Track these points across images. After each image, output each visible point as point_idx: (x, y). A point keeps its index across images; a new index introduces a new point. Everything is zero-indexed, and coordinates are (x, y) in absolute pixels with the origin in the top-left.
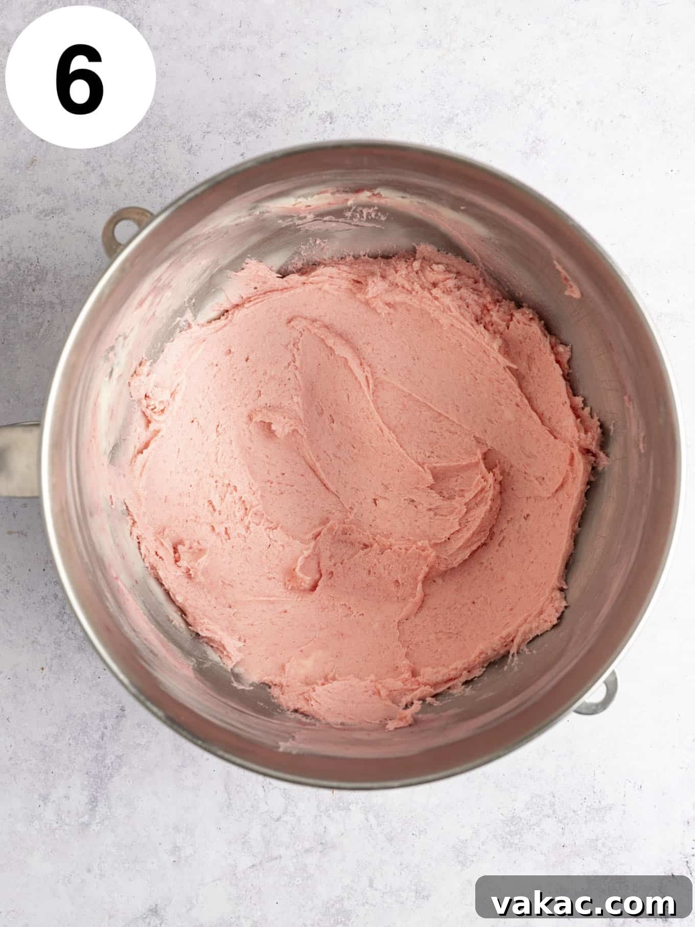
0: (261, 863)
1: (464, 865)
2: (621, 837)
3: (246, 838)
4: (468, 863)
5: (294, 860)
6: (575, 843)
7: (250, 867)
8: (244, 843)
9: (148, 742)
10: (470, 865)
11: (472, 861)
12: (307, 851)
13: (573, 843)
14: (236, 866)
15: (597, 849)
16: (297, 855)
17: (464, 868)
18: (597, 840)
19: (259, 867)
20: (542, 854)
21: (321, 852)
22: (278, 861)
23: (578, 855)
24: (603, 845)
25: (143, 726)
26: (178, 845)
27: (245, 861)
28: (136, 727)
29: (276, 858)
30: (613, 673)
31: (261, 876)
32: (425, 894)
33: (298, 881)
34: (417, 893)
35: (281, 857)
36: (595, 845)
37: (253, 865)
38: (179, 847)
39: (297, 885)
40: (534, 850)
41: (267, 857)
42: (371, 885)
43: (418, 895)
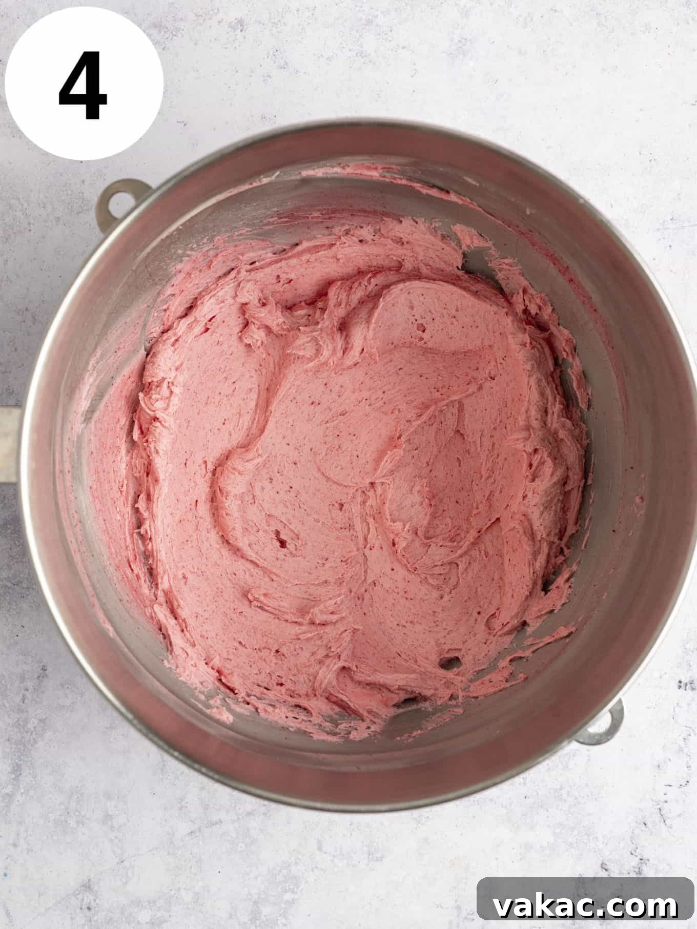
0: (200, 829)
1: (419, 823)
2: (587, 785)
3: (183, 803)
4: (424, 820)
5: (236, 824)
6: (538, 794)
7: (189, 834)
8: (181, 809)
9: (73, 703)
10: (426, 821)
11: (428, 817)
12: (249, 814)
13: (536, 793)
14: (173, 834)
15: (561, 799)
16: (238, 819)
17: (420, 825)
18: (561, 789)
19: (198, 834)
20: (502, 807)
21: (264, 814)
22: (218, 826)
23: (542, 807)
24: (568, 793)
25: (67, 686)
26: (110, 813)
27: (183, 828)
28: (60, 688)
29: (216, 823)
30: (620, 701)
31: (201, 843)
32: (379, 855)
33: (241, 847)
34: (369, 855)
35: (221, 822)
36: (559, 794)
37: (192, 832)
38: (111, 816)
39: (240, 852)
40: (493, 802)
41: (206, 822)
42: (320, 849)
43: (371, 856)
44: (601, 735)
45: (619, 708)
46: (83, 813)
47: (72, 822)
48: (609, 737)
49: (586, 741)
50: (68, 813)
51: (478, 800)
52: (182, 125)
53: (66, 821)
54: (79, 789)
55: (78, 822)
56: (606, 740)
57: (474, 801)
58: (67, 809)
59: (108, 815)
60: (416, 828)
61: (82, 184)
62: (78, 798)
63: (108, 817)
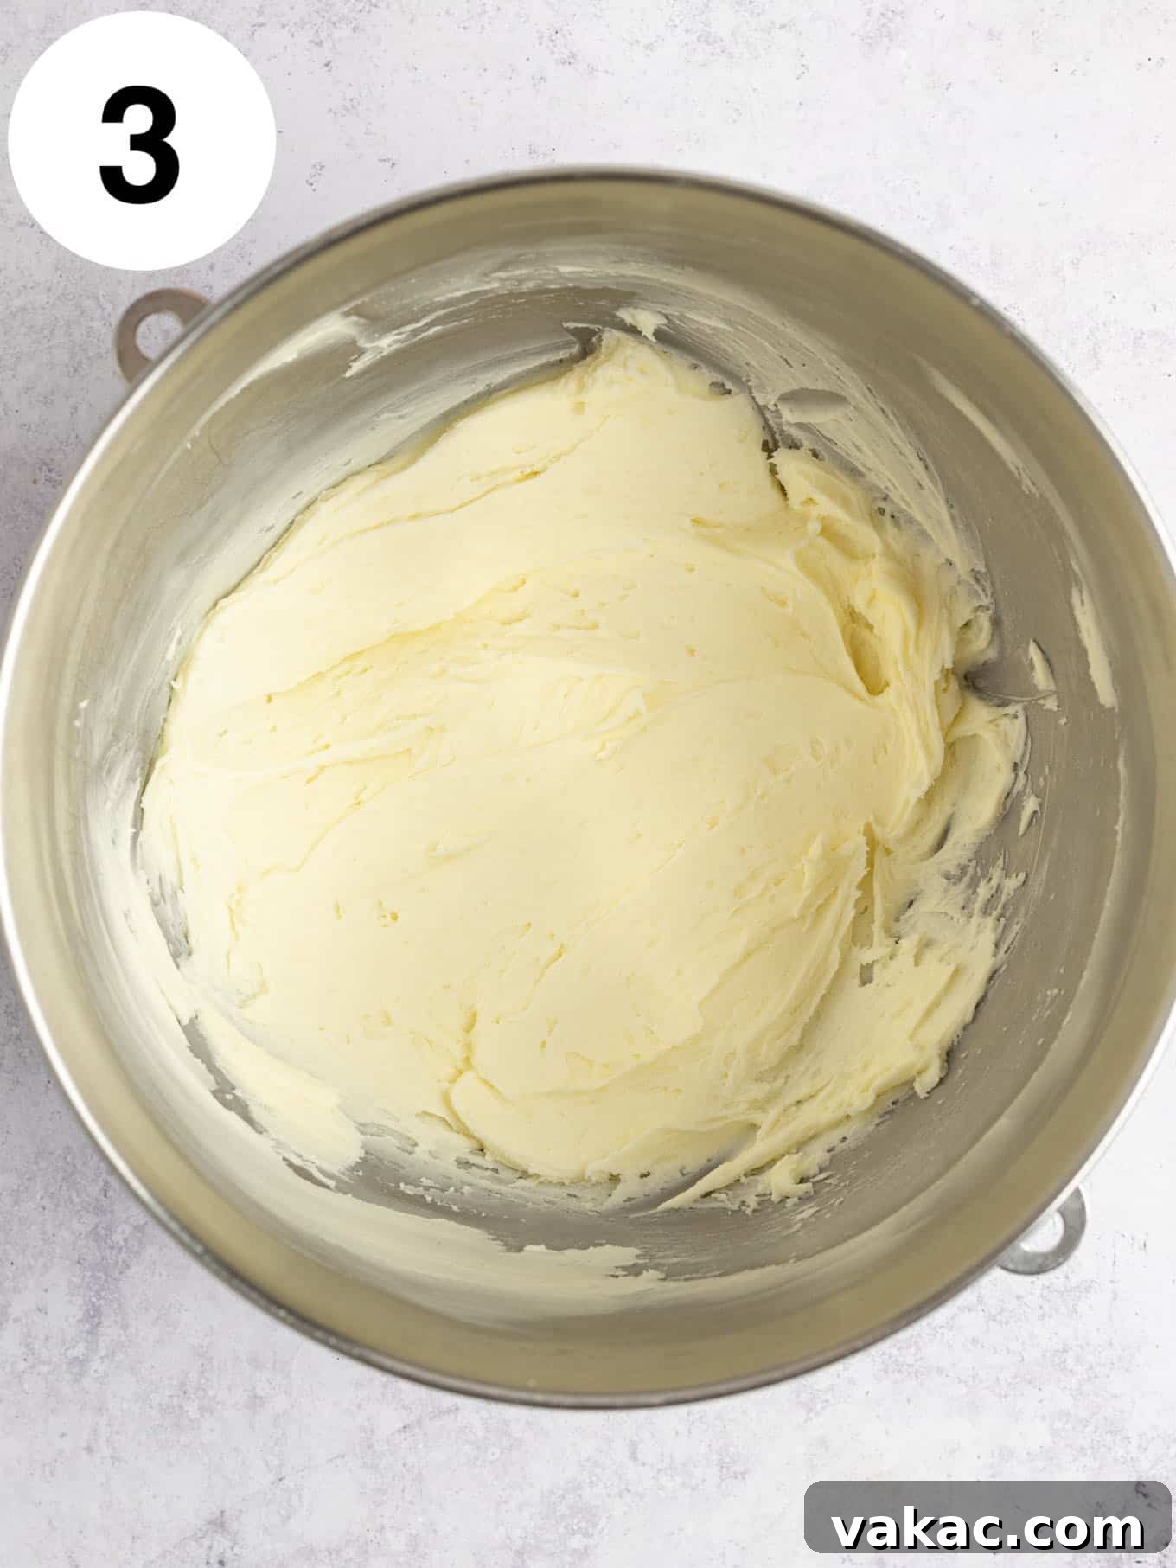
0: (419, 1422)
1: (811, 1410)
2: (1110, 1343)
4: (819, 1405)
5: (484, 1413)
7: (400, 1431)
10: (822, 1408)
11: (827, 1401)
14: (372, 1431)
15: (1065, 1368)
17: (812, 1415)
18: (1065, 1351)
19: (417, 1430)
22: (452, 1416)
23: (1030, 1382)
24: (1078, 1359)
26: (260, 1393)
27: (389, 1419)
29: (448, 1412)
30: (1077, 1194)
31: (421, 1446)
32: (739, 1468)
33: (493, 1454)
34: (722, 1467)
35: (457, 1409)
36: (1062, 1360)
37: (405, 1427)
38: (261, 1398)
39: (491, 1462)
40: (944, 1376)
41: (430, 1409)
42: (633, 1456)
43: (724, 1470)
44: (1045, 1256)
45: (1076, 1206)
46: (211, 1393)
47: (192, 1409)
48: (1061, 1260)
49: (1020, 1268)
50: (185, 1393)
51: (917, 1371)
52: (388, 165)
53: (181, 1407)
54: (205, 1349)
55: (202, 1409)
56: (1054, 1265)
57: (909, 1373)
58: (182, 1384)
59: (255, 1396)
60: (806, 1421)
61: (210, 272)
62: (203, 1365)
63: (255, 1402)
